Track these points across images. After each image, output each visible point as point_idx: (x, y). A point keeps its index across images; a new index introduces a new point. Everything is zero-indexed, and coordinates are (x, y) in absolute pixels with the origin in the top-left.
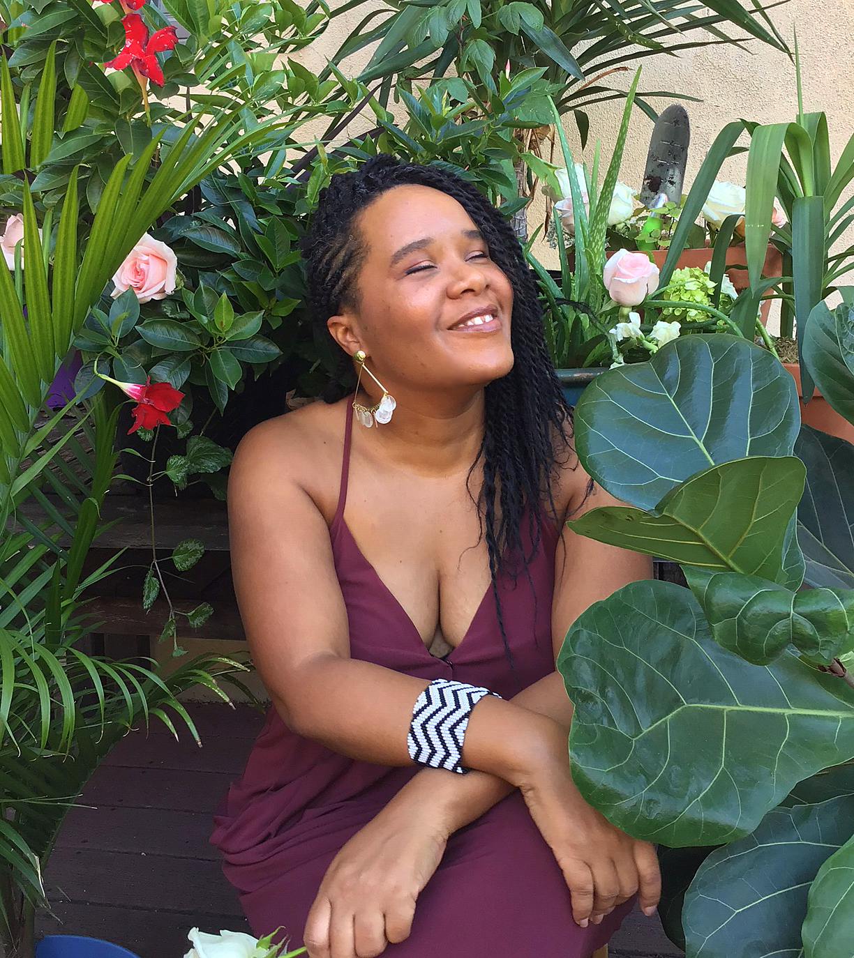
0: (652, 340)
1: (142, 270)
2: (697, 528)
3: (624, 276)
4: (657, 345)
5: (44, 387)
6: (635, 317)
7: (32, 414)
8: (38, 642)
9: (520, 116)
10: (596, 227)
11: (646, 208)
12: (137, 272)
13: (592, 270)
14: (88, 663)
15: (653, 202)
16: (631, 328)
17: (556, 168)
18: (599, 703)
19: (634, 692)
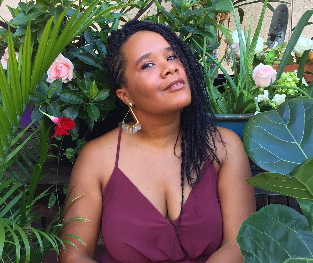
0: (273, 102)
1: (59, 70)
2: (305, 183)
3: (262, 75)
4: (275, 104)
5: (19, 118)
6: (266, 92)
7: (14, 128)
8: (16, 224)
9: (218, 8)
10: (250, 54)
11: (269, 48)
12: (57, 71)
13: (248, 72)
14: (36, 232)
15: (272, 45)
16: (264, 97)
17: (231, 31)
18: (254, 256)
19: (269, 253)
